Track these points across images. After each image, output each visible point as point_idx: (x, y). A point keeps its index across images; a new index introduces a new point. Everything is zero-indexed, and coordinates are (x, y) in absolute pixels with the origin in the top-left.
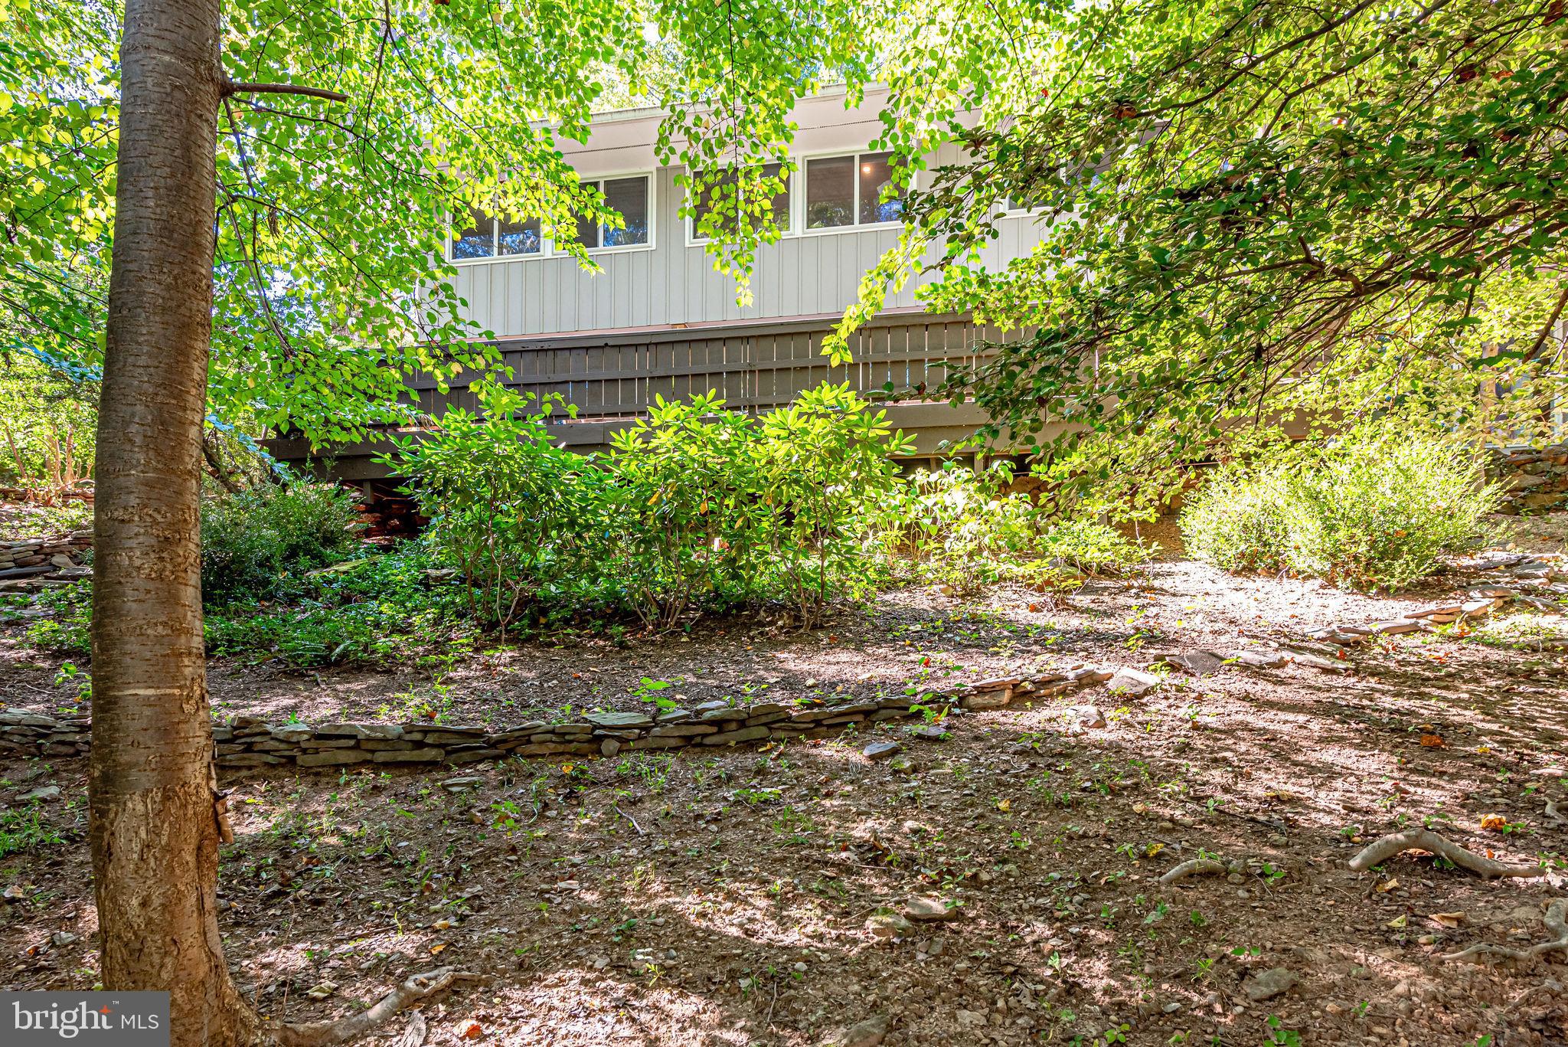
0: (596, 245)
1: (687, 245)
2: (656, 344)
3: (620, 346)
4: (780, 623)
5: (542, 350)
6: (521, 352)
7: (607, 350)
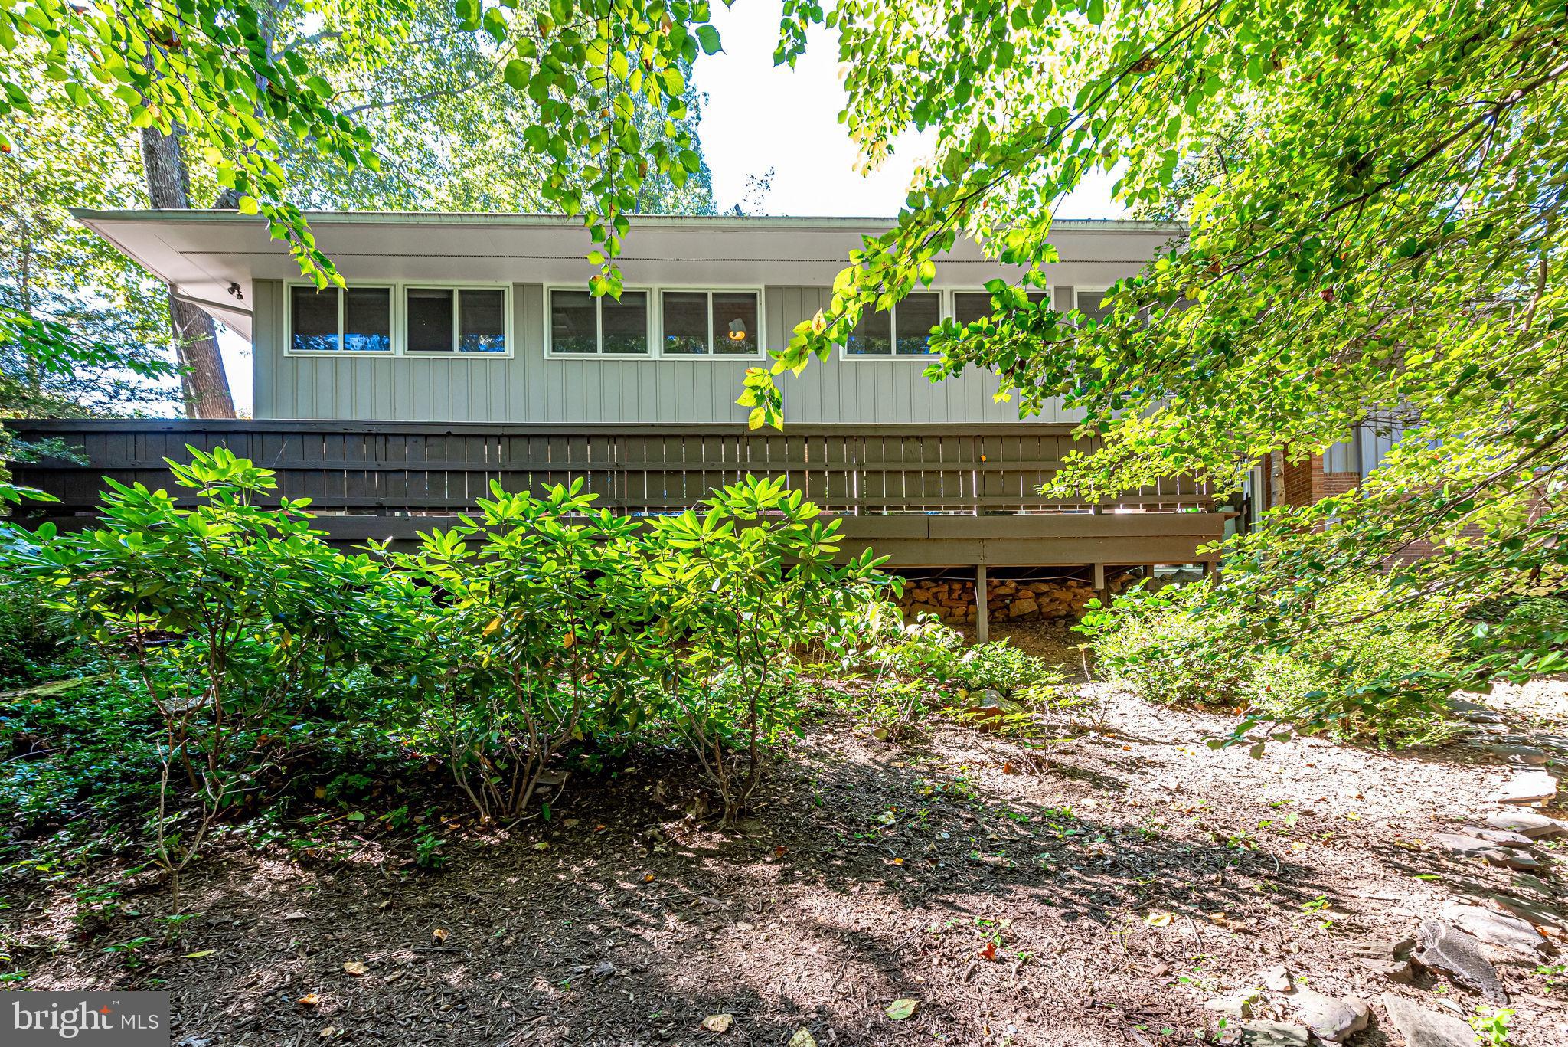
0: (450, 349)
1: (546, 357)
2: (510, 437)
3: (466, 436)
4: (690, 816)
5: (369, 434)
6: (343, 434)
7: (450, 439)
